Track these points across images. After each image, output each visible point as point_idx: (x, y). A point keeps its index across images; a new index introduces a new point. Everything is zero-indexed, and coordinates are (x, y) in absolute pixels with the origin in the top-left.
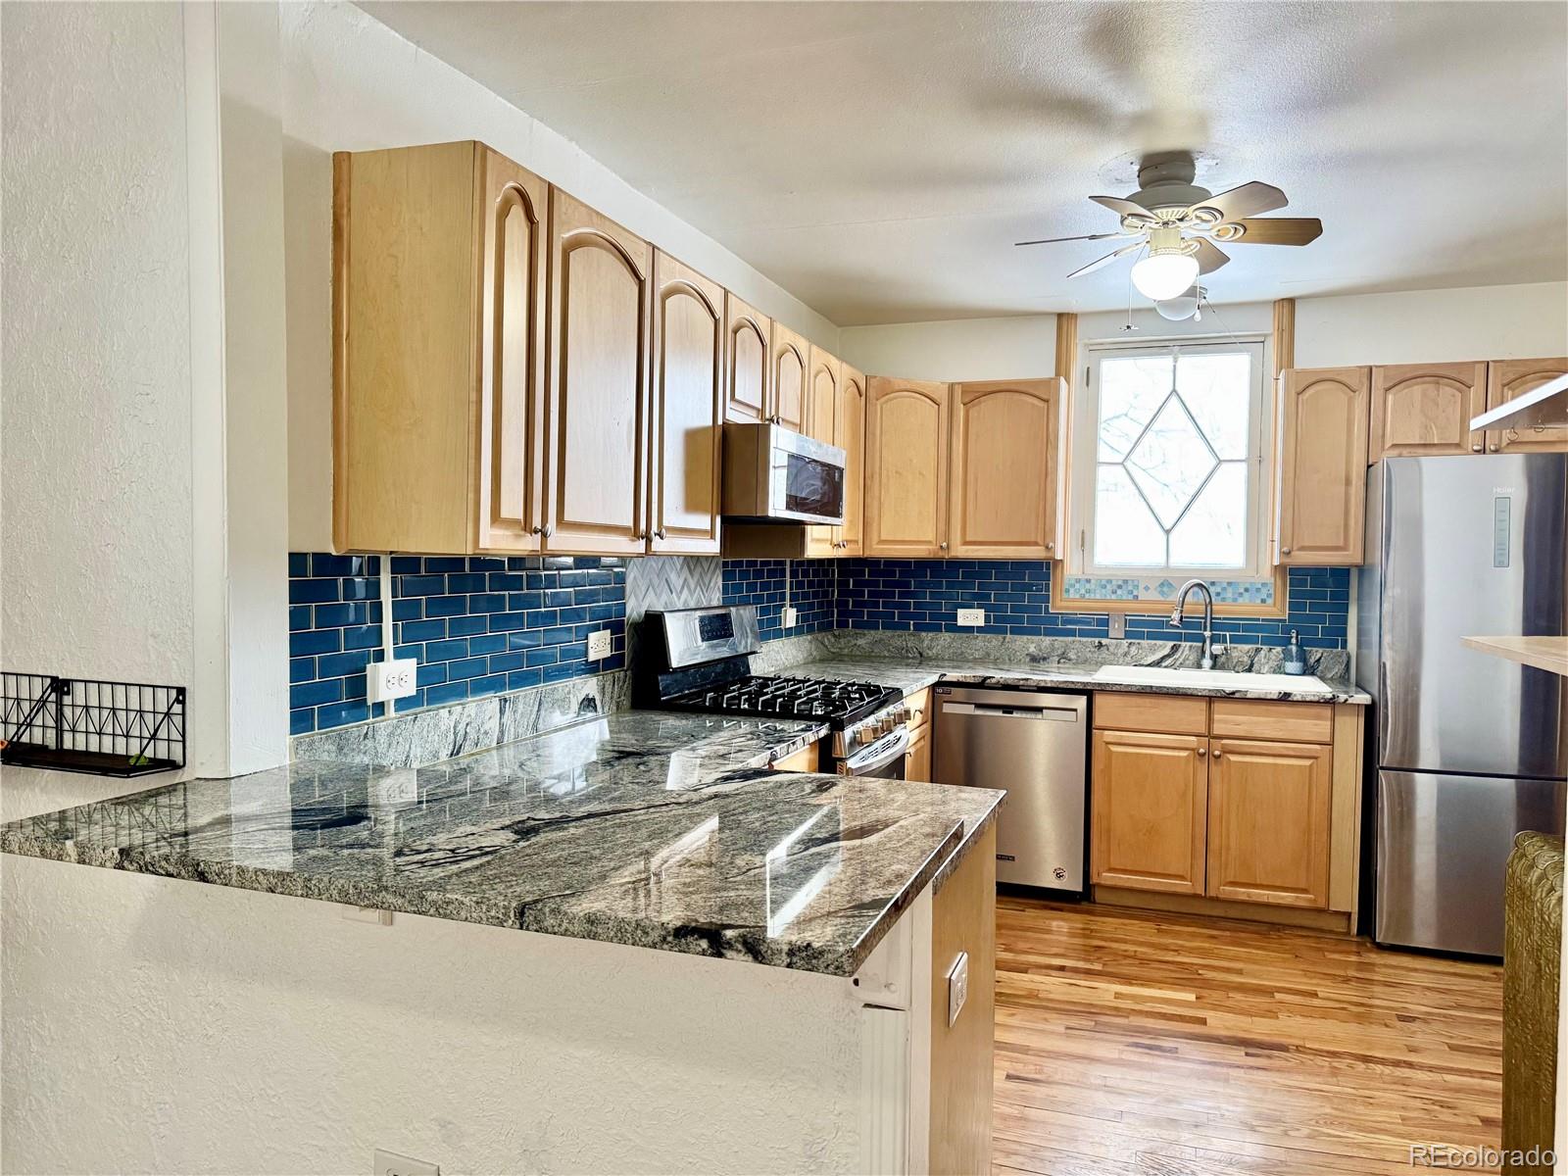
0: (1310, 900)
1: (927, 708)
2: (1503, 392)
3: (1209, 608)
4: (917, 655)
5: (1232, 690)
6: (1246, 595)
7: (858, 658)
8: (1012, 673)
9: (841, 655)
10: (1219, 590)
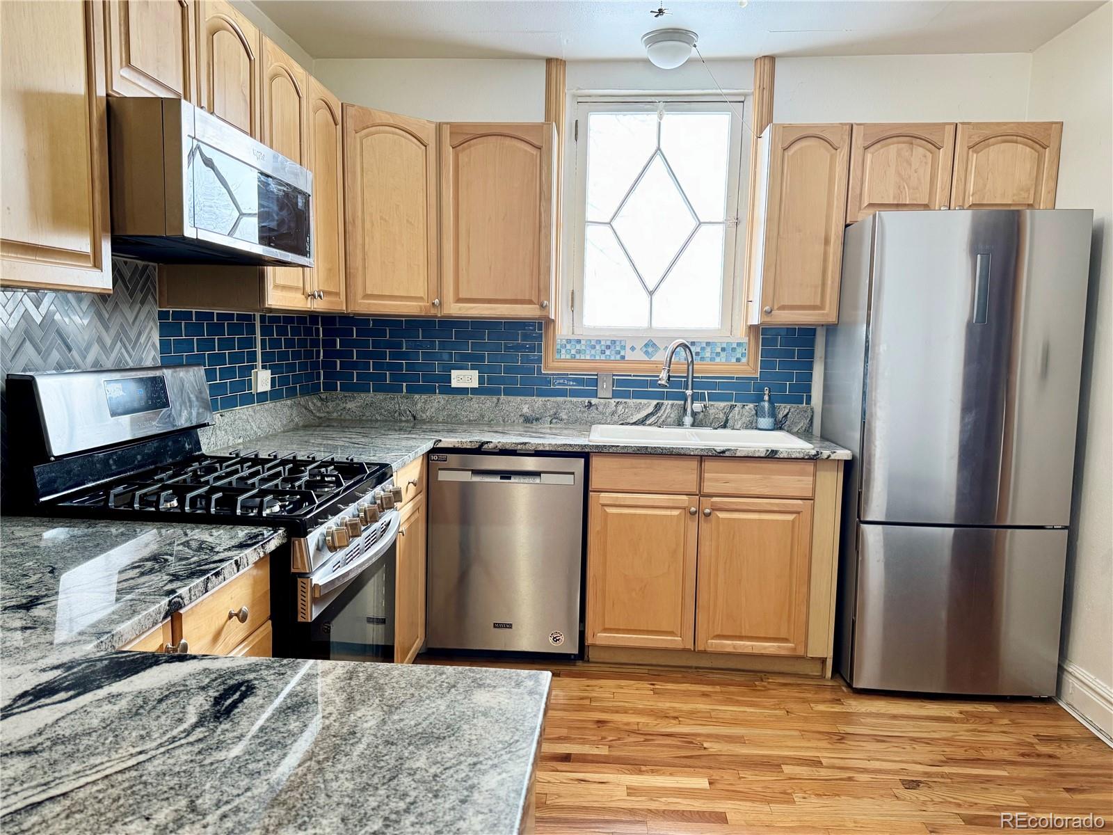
0: (788, 649)
1: (420, 478)
2: (968, 153)
3: (691, 368)
4: (410, 418)
5: (722, 449)
6: (723, 354)
7: (347, 424)
8: (507, 436)
9: (329, 419)
10: (698, 350)
